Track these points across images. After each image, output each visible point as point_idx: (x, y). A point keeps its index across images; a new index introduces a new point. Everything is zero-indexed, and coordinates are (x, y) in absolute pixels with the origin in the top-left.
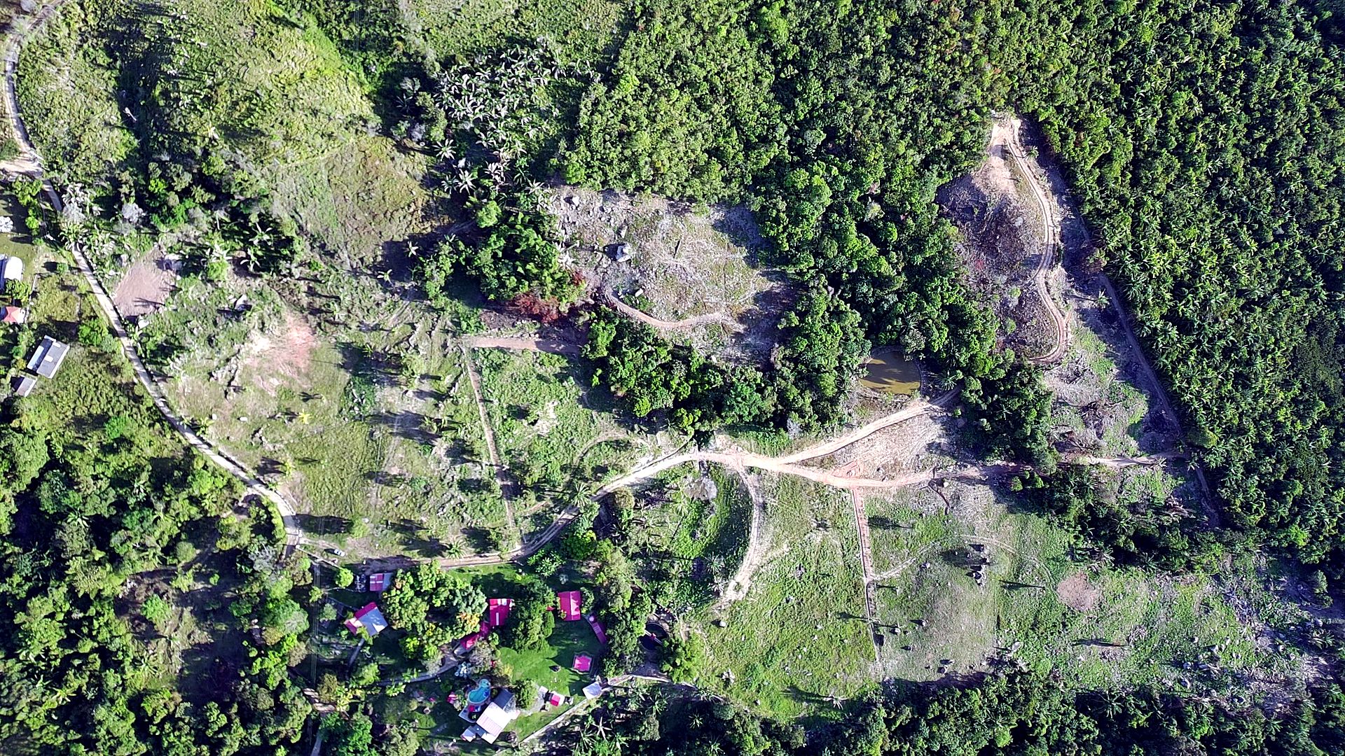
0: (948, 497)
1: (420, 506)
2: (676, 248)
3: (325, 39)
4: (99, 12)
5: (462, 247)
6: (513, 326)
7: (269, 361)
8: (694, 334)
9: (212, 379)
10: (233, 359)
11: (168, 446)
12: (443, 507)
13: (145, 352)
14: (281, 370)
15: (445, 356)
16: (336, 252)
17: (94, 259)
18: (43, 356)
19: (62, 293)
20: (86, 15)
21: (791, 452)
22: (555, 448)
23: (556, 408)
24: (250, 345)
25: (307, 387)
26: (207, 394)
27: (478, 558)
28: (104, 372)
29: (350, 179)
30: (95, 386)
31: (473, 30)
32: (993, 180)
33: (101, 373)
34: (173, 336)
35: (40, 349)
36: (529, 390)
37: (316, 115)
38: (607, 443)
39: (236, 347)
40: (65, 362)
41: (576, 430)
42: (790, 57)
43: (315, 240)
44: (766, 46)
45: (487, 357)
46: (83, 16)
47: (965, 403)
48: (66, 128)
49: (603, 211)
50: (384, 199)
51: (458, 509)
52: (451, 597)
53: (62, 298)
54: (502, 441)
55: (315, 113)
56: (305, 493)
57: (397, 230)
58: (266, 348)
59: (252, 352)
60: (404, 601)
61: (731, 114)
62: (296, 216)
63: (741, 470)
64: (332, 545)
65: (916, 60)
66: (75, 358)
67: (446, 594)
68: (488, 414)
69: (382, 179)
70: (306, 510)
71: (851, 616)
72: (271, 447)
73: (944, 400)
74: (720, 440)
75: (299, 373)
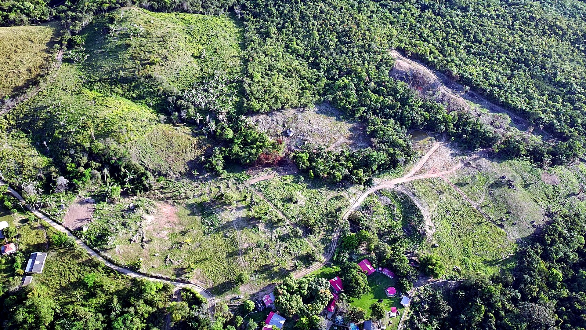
0: (475, 166)
1: (268, 256)
2: (310, 123)
3: (126, 100)
4: (15, 118)
5: (224, 149)
6: (262, 171)
7: (157, 224)
8: (337, 151)
9: (132, 242)
10: (139, 229)
11: (122, 283)
12: (278, 251)
13: (91, 242)
14: (165, 226)
15: (241, 192)
16: (167, 173)
17: (47, 211)
18: (33, 263)
19: (34, 231)
20: (9, 121)
21: (407, 173)
22: (312, 208)
23: (302, 193)
24: (145, 221)
25: (182, 229)
26: (133, 250)
27: (308, 269)
28: (71, 259)
29: (160, 142)
30: (68, 268)
31: (187, 79)
32: (403, 66)
33: (70, 260)
34: (103, 229)
35: (30, 261)
36: (286, 190)
37: (136, 121)
38: (332, 199)
39: (138, 224)
40: (47, 263)
41: (316, 198)
42: (309, 55)
43: (155, 172)
44: (298, 56)
45: (260, 185)
46: (7, 122)
47: (453, 135)
48: (14, 161)
49: (273, 120)
50: (179, 145)
51: (286, 250)
52: (310, 286)
53: (35, 233)
54: (288, 214)
55: (135, 120)
56: (205, 277)
57: (190, 156)
58: (153, 219)
59: (147, 224)
60: (288, 299)
61: (300, 76)
62: (142, 163)
63: (394, 187)
64: (234, 296)
65: (351, 42)
66: (52, 259)
67: (307, 286)
68: (275, 205)
69: (175, 138)
70: (210, 285)
71: (482, 222)
72: (177, 262)
73: (444, 138)
74: (376, 180)
75: (175, 224)
